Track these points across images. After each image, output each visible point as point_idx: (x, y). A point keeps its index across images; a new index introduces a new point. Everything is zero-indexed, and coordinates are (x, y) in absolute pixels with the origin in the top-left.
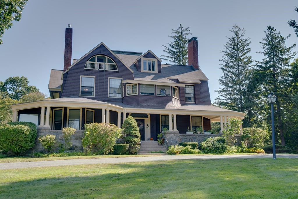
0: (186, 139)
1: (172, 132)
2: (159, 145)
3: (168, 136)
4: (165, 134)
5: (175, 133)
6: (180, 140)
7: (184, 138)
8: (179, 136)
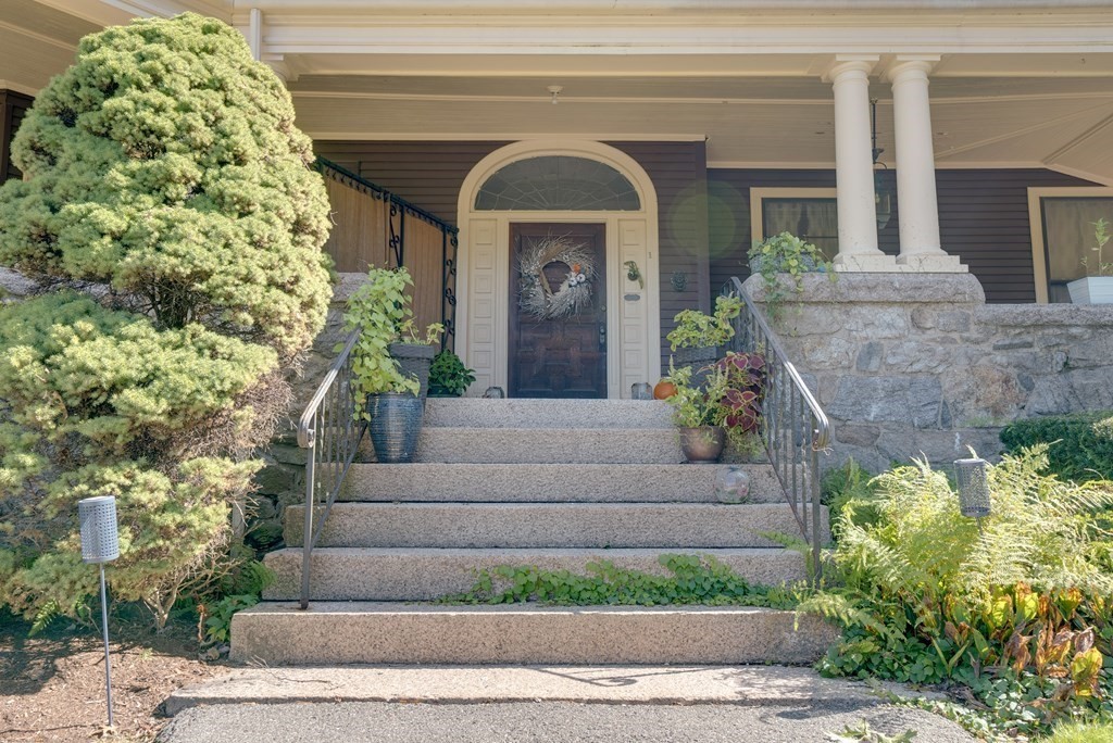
0: (1077, 378)
1: (873, 282)
2: (691, 458)
3: (823, 337)
4: (775, 305)
5: (917, 300)
6: (996, 390)
7: (1059, 358)
8: (974, 333)
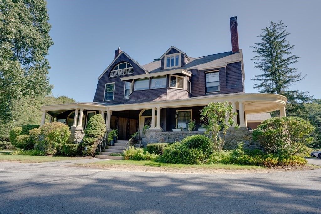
3: (148, 135)
4: (144, 132)
6: (162, 140)
7: (168, 137)
8: (161, 135)
